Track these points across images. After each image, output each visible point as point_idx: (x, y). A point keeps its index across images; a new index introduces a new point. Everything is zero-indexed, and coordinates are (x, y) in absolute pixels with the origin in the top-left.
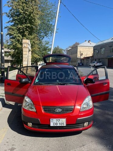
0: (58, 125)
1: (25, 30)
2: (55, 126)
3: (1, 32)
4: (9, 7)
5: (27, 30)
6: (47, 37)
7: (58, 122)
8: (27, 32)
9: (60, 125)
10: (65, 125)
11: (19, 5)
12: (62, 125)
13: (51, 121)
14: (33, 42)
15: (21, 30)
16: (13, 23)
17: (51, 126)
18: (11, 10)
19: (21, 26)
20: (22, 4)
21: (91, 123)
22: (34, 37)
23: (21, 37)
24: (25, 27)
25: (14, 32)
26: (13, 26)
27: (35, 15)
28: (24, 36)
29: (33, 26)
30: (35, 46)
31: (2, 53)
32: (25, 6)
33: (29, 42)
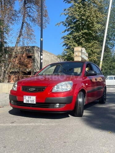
2: (27, 102)
3: (41, 38)
4: (66, 15)
5: (84, 37)
7: (29, 99)
8: (84, 40)
9: (31, 103)
10: (35, 103)
11: (76, 11)
12: (33, 103)
13: (24, 98)
14: (91, 50)
15: (78, 38)
16: (70, 32)
17: (24, 102)
18: (67, 19)
19: (78, 34)
20: (78, 9)
21: (63, 106)
22: (92, 45)
23: (77, 45)
24: (82, 34)
25: (69, 41)
26: (69, 35)
27: (93, 19)
28: (80, 44)
29: (91, 32)
30: (93, 55)
31: (41, 59)
32: (82, 11)
33: (84, 50)
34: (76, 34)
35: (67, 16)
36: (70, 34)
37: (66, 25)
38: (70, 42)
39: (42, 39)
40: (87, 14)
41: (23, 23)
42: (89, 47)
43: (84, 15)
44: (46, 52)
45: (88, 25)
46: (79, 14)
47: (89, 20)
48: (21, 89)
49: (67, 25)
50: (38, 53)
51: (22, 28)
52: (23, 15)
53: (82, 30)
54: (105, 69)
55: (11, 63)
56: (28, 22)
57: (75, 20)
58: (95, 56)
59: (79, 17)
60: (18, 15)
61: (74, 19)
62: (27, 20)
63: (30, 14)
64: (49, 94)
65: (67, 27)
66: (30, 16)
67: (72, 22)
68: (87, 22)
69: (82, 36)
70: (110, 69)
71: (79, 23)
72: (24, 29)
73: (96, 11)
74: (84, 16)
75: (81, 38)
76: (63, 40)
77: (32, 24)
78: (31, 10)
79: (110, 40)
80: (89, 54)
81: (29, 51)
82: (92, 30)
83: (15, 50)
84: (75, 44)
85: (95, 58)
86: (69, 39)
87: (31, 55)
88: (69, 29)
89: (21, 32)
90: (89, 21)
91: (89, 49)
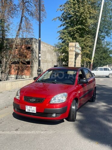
0: (31, 112)
1: (75, 32)
2: (29, 111)
5: (78, 32)
6: (109, 37)
7: (30, 109)
8: (78, 34)
9: (32, 112)
10: (35, 112)
12: (33, 112)
13: (26, 107)
15: (72, 33)
16: (65, 27)
17: (26, 111)
18: (63, 14)
19: (72, 29)
20: (73, 6)
21: (59, 115)
22: (85, 39)
23: (71, 40)
24: (76, 30)
25: (65, 35)
26: (64, 29)
27: (86, 15)
28: (74, 39)
29: (84, 27)
30: (85, 49)
31: (39, 57)
32: (76, 7)
33: (78, 45)
34: (70, 29)
35: (63, 11)
36: (66, 29)
37: (61, 20)
38: (65, 37)
39: (40, 39)
40: (82, 10)
41: (22, 17)
42: (82, 41)
43: (78, 11)
44: (44, 43)
45: (82, 21)
46: (73, 10)
47: (83, 16)
48: (23, 99)
49: (63, 20)
50: (36, 45)
51: (21, 22)
52: (21, 10)
53: (77, 25)
54: (96, 59)
55: (12, 55)
56: (27, 17)
57: (70, 16)
58: (88, 50)
59: (73, 13)
60: (17, 9)
61: (69, 14)
62: (26, 14)
63: (28, 8)
64: (47, 105)
65: (62, 22)
66: (28, 10)
67: (68, 17)
68: (81, 18)
69: (77, 31)
70: (101, 60)
71: (74, 19)
72: (23, 23)
73: (89, 7)
74: (78, 13)
75: (75, 33)
76: (59, 34)
77: (30, 18)
78: (29, 5)
79: (101, 33)
80: (83, 48)
81: (28, 42)
82: (86, 26)
83: (15, 42)
84: (70, 38)
85: (88, 51)
86: (64, 33)
87: (29, 46)
88: (64, 24)
89: (20, 25)
90: (82, 18)
91: (83, 43)
